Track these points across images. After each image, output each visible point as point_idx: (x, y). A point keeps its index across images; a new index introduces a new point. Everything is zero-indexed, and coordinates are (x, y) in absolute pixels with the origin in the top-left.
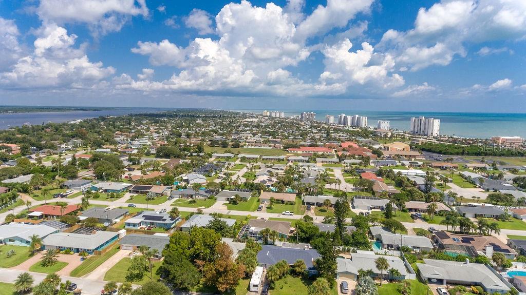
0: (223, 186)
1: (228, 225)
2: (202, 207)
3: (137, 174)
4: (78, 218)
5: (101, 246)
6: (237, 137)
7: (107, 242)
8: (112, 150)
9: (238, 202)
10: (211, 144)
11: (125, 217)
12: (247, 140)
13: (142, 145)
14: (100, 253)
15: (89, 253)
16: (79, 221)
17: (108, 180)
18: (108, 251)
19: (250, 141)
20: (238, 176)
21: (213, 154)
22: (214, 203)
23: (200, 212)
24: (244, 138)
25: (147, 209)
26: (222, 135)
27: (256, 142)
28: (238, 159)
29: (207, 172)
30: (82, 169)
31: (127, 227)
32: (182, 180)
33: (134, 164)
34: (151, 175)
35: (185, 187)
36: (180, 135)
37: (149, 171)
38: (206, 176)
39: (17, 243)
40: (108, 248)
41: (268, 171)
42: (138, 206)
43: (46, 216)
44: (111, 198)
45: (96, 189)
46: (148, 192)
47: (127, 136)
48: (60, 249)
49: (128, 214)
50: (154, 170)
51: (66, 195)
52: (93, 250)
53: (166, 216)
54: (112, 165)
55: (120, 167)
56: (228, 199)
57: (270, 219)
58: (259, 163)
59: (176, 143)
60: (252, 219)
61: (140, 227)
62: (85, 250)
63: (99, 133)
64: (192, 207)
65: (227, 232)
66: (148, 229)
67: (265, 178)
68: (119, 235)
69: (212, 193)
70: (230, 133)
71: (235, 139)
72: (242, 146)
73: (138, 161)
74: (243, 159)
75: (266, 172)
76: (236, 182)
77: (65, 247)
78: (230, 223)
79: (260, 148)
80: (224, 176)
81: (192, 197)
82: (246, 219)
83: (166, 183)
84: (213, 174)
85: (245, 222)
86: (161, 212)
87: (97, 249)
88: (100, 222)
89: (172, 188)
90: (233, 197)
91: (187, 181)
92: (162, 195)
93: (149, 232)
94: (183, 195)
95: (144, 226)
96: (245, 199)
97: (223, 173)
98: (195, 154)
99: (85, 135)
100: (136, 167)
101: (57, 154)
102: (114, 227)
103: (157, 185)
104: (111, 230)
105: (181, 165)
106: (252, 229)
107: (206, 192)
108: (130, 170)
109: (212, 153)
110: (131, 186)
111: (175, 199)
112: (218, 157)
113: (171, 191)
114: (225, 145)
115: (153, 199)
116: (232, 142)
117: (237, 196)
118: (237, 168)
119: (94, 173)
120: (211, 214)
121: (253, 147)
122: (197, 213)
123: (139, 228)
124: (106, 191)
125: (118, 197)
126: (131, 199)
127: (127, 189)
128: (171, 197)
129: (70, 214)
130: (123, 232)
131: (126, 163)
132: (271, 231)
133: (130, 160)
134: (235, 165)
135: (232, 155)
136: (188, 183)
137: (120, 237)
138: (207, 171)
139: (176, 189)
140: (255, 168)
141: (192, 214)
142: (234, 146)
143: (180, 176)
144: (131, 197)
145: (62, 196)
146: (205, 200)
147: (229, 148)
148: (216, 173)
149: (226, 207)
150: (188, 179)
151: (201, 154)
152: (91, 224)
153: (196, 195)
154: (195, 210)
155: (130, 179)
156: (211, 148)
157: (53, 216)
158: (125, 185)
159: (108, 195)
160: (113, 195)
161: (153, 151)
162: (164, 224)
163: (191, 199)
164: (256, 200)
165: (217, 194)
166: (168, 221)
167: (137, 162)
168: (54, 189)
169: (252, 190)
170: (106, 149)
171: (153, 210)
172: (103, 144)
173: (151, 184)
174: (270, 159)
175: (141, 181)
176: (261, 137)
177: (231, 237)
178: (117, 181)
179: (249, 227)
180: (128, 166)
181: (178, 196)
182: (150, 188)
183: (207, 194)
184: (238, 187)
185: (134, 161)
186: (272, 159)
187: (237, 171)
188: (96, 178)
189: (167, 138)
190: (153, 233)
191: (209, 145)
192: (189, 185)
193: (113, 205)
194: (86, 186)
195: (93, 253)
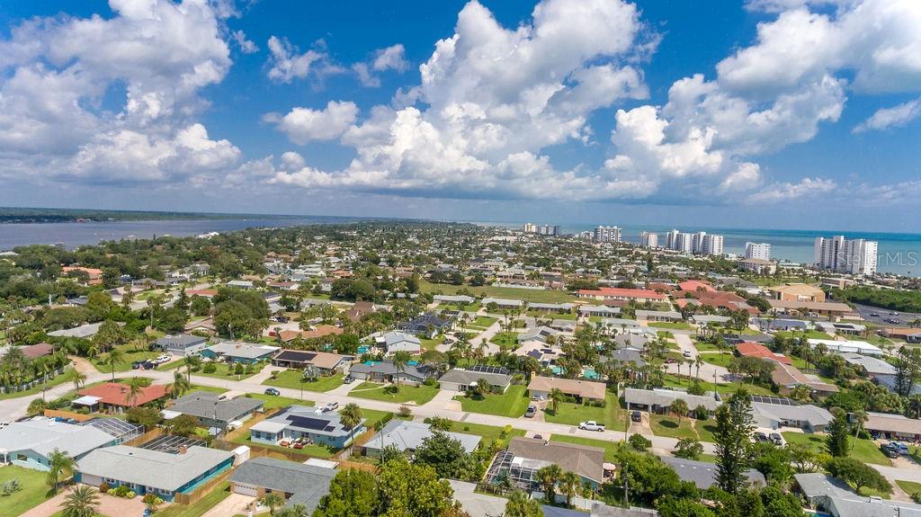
0: (453, 360)
1: (463, 450)
2: (409, 403)
3: (292, 328)
4: (162, 415)
5: (193, 482)
6: (478, 267)
7: (207, 474)
8: (256, 284)
9: (484, 395)
10: (431, 278)
11: (255, 415)
12: (498, 273)
13: (310, 276)
14: (186, 501)
15: (165, 498)
16: (162, 422)
17: (238, 337)
18: (204, 494)
19: (503, 274)
20: (484, 340)
21: (435, 297)
22: (434, 395)
23: (405, 415)
24: (492, 268)
25: (299, 402)
26: (452, 263)
27: (514, 277)
28: (482, 306)
29: (423, 331)
30: (197, 315)
31: (254, 439)
32: (374, 344)
33: (288, 310)
34: (317, 331)
35: (379, 359)
36: (377, 261)
37: (314, 324)
38: (421, 338)
39: (31, 464)
40: (206, 488)
41: (543, 333)
42: (285, 393)
43: (106, 406)
44: (236, 373)
45: (212, 355)
46: (305, 365)
47: (286, 260)
48: (107, 486)
49: (261, 410)
50: (323, 323)
51: (156, 365)
52: (174, 493)
53: (335, 420)
54: (249, 311)
55: (262, 314)
56: (463, 388)
57: (554, 437)
58: (523, 317)
59: (369, 275)
60: (516, 438)
61: (281, 441)
62: (157, 490)
63: (239, 254)
64: (390, 400)
65: (463, 465)
66: (296, 447)
67: (538, 345)
68: (233, 458)
69: (431, 373)
70: (466, 259)
71: (475, 271)
72: (490, 284)
73: (298, 304)
74: (492, 307)
75: (538, 335)
76: (479, 352)
77: (118, 481)
78: (470, 444)
79: (522, 287)
80: (456, 340)
81: (390, 378)
82: (503, 434)
83: (343, 348)
84: (434, 335)
85: (500, 442)
86: (326, 410)
87: (182, 489)
88: (203, 426)
89: (353, 359)
90: (474, 384)
91: (383, 346)
92: (333, 373)
93: (297, 455)
94: (373, 375)
95: (288, 440)
96: (497, 390)
97: (453, 333)
98: (403, 295)
99: (216, 256)
100: (292, 315)
101: (162, 287)
102: (229, 437)
103: (325, 351)
104: (221, 446)
105: (373, 315)
106: (518, 461)
107: (420, 370)
108: (282, 320)
109: (434, 294)
110: (278, 351)
111: (357, 382)
112: (444, 303)
113: (352, 365)
114: (456, 280)
115: (315, 380)
116: (470, 275)
117: (481, 382)
118: (481, 325)
119: (214, 324)
120: (427, 421)
121: (509, 286)
122: (399, 415)
123: (278, 443)
124: (229, 359)
125: (250, 372)
126: (274, 378)
127: (268, 358)
128: (350, 378)
129: (150, 405)
130: (243, 452)
131: (275, 308)
132: (562, 473)
133: (283, 302)
134: (476, 319)
135: (471, 300)
136: (386, 351)
137: (237, 463)
138: (422, 328)
139: (361, 362)
140: (516, 324)
141: (389, 417)
142: (473, 283)
143: (372, 335)
144: (272, 373)
145: (148, 366)
146: (418, 387)
147: (465, 285)
148: (441, 333)
149: (458, 405)
150: (385, 343)
151: (412, 296)
152: (183, 430)
153: (398, 375)
154: (394, 408)
155: (277, 338)
156: (432, 285)
157: (117, 406)
158: (267, 348)
159: (231, 368)
160: (242, 368)
161: (327, 287)
162: (330, 438)
163: (388, 384)
164: (521, 392)
165: (440, 375)
166: (338, 432)
167: (295, 307)
168: (137, 351)
169: (511, 370)
170: (245, 282)
171: (312, 404)
172: (242, 273)
173: (314, 350)
174: (543, 308)
175: (296, 342)
176: (523, 267)
177: (472, 480)
178: (252, 341)
179: (509, 458)
180: (279, 312)
181: (364, 376)
182: (311, 357)
183: (421, 376)
184: (482, 364)
185: (289, 305)
186: (547, 309)
187: (480, 329)
188: (217, 334)
189: (355, 265)
190: (306, 457)
191: (427, 279)
192: (387, 355)
193: (236, 389)
194: (196, 349)
195: (173, 499)
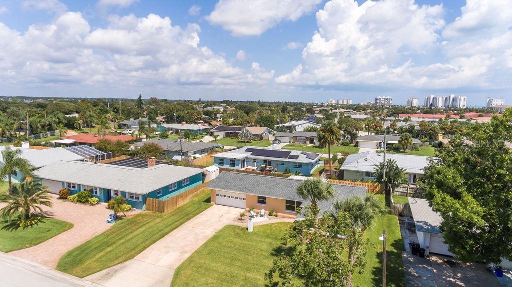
14: (161, 209)
15: (134, 205)
18: (181, 203)
22: (357, 150)
42: (228, 147)
43: (81, 144)
46: (237, 134)
48: (68, 191)
49: (215, 150)
52: (145, 197)
61: (244, 168)
62: (124, 194)
68: (203, 175)
77: (79, 185)
81: (312, 140)
83: (263, 124)
87: (155, 194)
92: (261, 139)
94: (296, 139)
95: (252, 167)
110: (212, 128)
111: (283, 144)
124: (177, 132)
126: (215, 141)
127: (206, 131)
130: (212, 171)
137: (207, 180)
150: (292, 126)
162: (296, 165)
163: (310, 145)
166: (305, 159)
181: (288, 140)
182: (241, 129)
195: (144, 207)
